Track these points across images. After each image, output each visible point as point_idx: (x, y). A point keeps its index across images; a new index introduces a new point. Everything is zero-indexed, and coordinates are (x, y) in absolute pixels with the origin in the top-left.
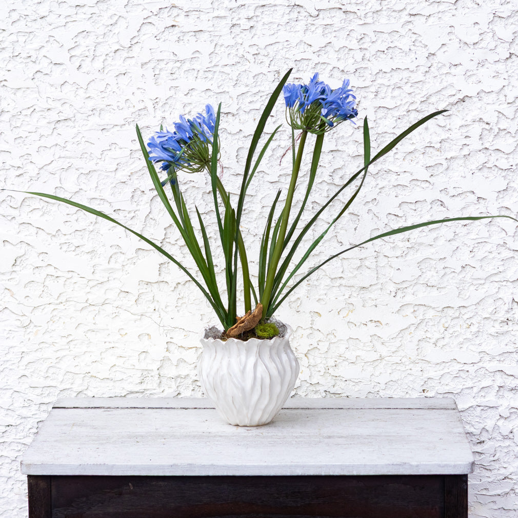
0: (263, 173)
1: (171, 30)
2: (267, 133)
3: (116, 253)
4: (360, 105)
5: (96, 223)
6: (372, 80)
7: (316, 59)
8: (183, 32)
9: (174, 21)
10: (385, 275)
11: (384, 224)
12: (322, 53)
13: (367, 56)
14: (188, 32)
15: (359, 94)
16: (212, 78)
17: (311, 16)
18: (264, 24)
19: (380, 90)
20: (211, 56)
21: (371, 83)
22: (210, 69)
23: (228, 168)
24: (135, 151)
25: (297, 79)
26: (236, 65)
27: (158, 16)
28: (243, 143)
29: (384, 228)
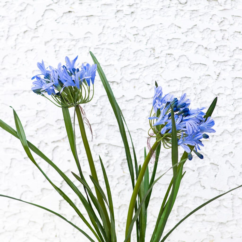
0: (141, 130)
1: (68, 14)
2: (145, 98)
3: (26, 191)
4: (220, 76)
5: (10, 167)
6: (230, 55)
7: (184, 38)
8: (78, 17)
9: (70, 7)
10: (239, 213)
11: (239, 172)
12: (189, 33)
13: (226, 36)
14: (82, 17)
15: (220, 67)
16: (100, 54)
17: (180, 3)
18: (142, 10)
19: (236, 64)
20: (100, 36)
21: (229, 58)
22: (99, 47)
23: (113, 126)
24: (41, 111)
25: (169, 54)
26: (119, 43)
27: (58, 4)
28: (125, 106)
29: (239, 175)
